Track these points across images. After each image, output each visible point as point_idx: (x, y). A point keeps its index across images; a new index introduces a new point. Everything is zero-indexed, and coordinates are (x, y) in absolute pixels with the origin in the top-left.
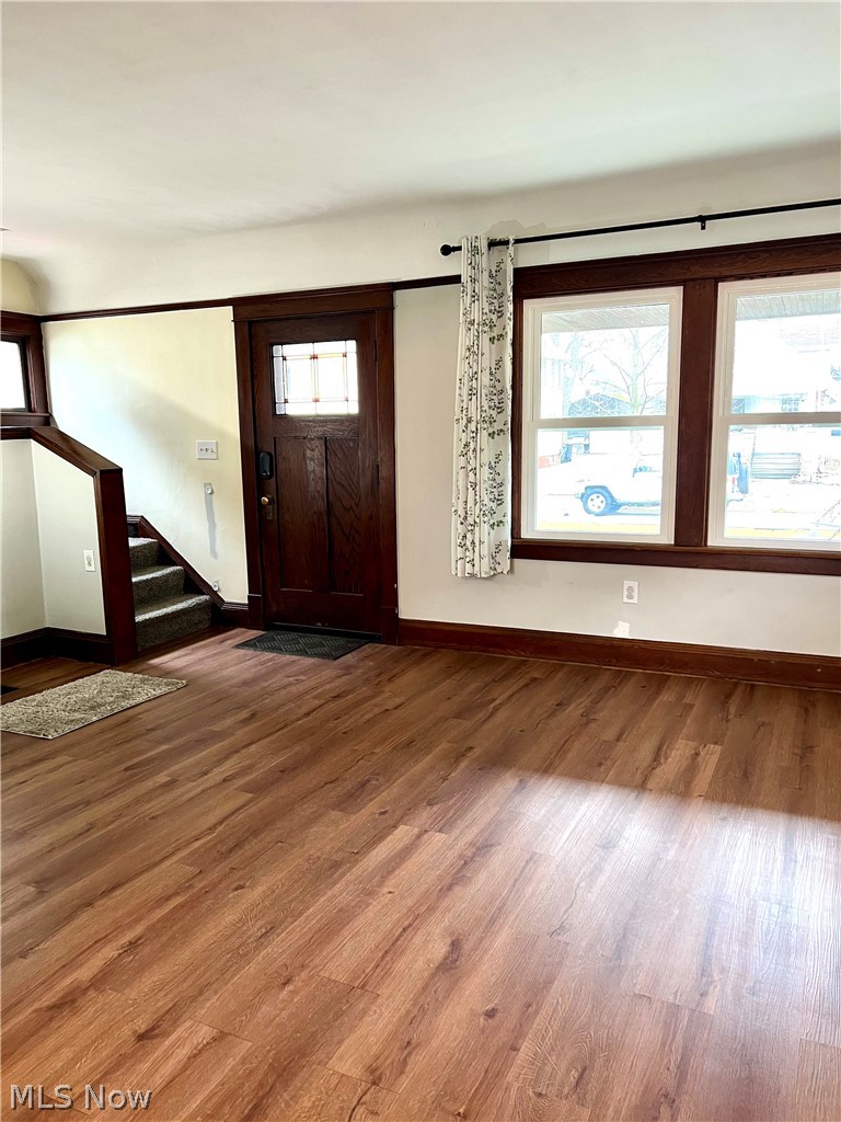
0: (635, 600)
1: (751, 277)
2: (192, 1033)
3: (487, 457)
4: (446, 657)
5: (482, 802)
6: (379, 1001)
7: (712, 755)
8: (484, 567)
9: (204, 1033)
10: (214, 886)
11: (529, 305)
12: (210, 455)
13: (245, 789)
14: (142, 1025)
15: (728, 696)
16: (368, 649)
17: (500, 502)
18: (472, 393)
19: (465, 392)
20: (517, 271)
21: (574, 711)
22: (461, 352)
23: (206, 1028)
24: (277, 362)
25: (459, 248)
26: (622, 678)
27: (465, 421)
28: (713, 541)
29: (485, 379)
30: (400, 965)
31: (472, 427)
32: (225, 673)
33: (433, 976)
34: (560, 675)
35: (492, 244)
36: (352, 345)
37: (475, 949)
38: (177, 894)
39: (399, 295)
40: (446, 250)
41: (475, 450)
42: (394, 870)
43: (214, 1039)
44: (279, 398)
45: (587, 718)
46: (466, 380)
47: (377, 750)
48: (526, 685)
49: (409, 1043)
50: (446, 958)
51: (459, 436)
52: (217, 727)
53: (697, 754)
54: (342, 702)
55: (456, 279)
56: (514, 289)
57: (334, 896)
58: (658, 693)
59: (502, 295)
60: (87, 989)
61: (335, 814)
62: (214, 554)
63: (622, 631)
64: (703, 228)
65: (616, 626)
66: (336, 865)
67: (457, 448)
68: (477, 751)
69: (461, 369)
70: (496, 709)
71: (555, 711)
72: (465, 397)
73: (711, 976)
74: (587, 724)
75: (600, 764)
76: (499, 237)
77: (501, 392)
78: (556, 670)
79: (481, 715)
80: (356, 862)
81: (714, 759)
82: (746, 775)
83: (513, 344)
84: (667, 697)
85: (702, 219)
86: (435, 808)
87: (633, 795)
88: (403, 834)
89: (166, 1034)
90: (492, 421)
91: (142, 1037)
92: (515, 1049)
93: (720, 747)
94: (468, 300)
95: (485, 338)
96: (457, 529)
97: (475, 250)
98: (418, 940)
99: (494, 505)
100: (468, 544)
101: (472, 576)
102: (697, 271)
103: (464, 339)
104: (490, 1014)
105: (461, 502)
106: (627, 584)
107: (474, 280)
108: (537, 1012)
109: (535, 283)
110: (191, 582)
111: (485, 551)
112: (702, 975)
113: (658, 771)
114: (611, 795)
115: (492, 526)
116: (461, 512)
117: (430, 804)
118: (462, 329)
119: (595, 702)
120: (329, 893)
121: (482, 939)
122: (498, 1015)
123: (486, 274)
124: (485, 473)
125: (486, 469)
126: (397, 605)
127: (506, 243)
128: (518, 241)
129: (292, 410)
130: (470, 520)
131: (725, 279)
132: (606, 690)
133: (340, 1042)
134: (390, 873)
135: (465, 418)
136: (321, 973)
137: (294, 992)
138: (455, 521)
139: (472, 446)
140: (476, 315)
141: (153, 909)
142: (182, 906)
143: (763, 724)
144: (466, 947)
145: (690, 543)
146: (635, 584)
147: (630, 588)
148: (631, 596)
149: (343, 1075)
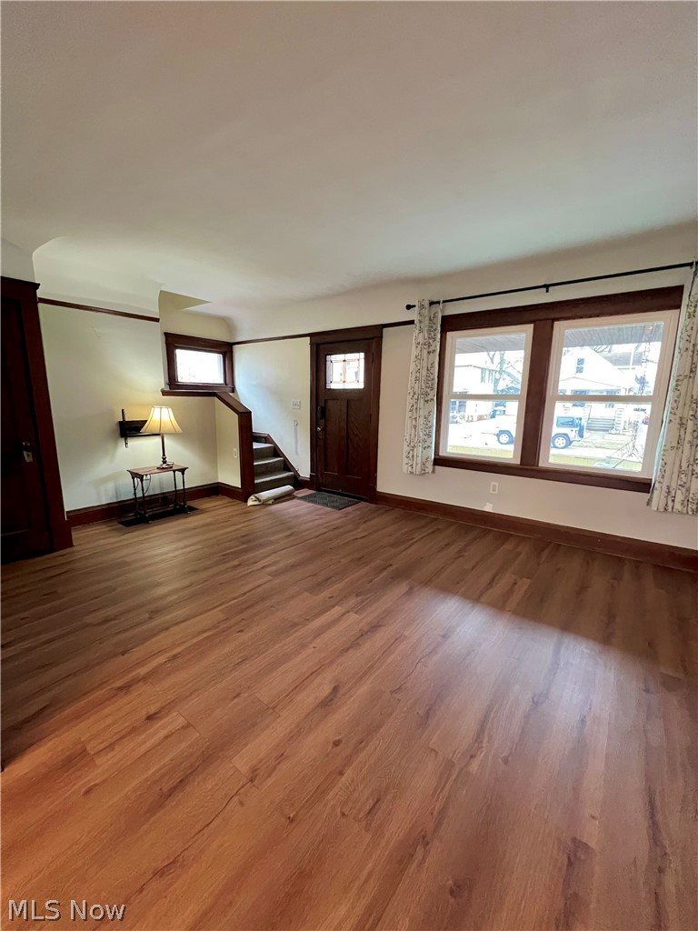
0: (496, 492)
1: (574, 318)
2: (174, 721)
3: (423, 412)
4: (396, 513)
5: (384, 598)
6: (278, 720)
7: (524, 584)
8: (418, 469)
9: (181, 721)
10: (230, 627)
11: (449, 334)
12: (297, 407)
13: (270, 574)
14: (152, 710)
15: (543, 550)
16: (362, 504)
17: (430, 436)
18: (417, 379)
19: (413, 379)
20: (443, 317)
21: (454, 549)
22: (413, 358)
23: (182, 719)
24: (328, 363)
25: (414, 306)
26: (486, 532)
27: (412, 394)
28: (542, 464)
29: (424, 372)
30: (300, 697)
31: (416, 397)
32: (291, 510)
33: (315, 708)
34: (453, 528)
35: (432, 303)
36: (362, 355)
37: (344, 694)
38: (209, 630)
39: (385, 330)
40: (409, 307)
41: (417, 409)
42: (322, 634)
43: (183, 727)
44: (328, 382)
45: (460, 554)
46: (414, 373)
47: (343, 560)
48: (433, 532)
49: (282, 755)
50: (327, 697)
51: (409, 401)
52: (272, 538)
53: (515, 583)
54: (336, 532)
55: (412, 322)
56: (442, 326)
57: (285, 645)
58: (503, 544)
59: (435, 330)
60: (139, 681)
61: (307, 594)
62: (297, 454)
63: (488, 508)
64: (547, 291)
65: (485, 505)
66: (294, 625)
67: (408, 407)
68: (394, 567)
69: (412, 367)
70: (413, 544)
71: (443, 548)
72: (413, 381)
73: (482, 742)
74: (459, 557)
75: (458, 583)
76: (436, 300)
77: (433, 379)
78: (451, 524)
79: (402, 547)
80: (306, 625)
81: (525, 587)
82: (542, 600)
83: (440, 355)
84: (508, 546)
85: (547, 287)
86: (359, 598)
87: (471, 605)
88: (337, 610)
89: (161, 718)
90: (427, 394)
91: (150, 718)
92: (341, 773)
93: (529, 581)
94: (417, 332)
95: (425, 352)
96: (406, 449)
97: (422, 307)
98: (317, 681)
99: (425, 437)
101: (411, 473)
102: (542, 315)
103: (415, 352)
104: (336, 744)
105: (408, 435)
106: (493, 483)
107: (420, 322)
108: (364, 748)
109: (452, 323)
110: (286, 466)
111: (419, 460)
112: (476, 740)
113: (490, 591)
114: (457, 604)
115: (425, 448)
117: (357, 595)
118: (414, 346)
119: (466, 545)
120: (283, 642)
121: (351, 688)
122: (342, 745)
123: (427, 319)
124: (422, 421)
125: (422, 418)
126: (376, 484)
127: (438, 302)
128: (444, 302)
129: (333, 386)
130: (412, 445)
131: (558, 319)
132: (475, 539)
133: (246, 745)
134: (319, 635)
135: (413, 392)
136: (256, 695)
137: (237, 704)
138: (406, 444)
140: (421, 340)
141: (193, 638)
142: (208, 637)
143: (558, 570)
144: (341, 691)
145: (529, 464)
146: (497, 484)
147: (494, 486)
148: (494, 490)
149: (237, 770)
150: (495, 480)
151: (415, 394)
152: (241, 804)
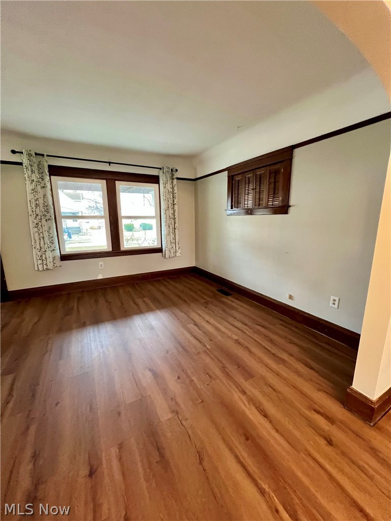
0: (103, 268)
3: (46, 228)
8: (50, 266)
11: (53, 178)
18: (37, 205)
19: (33, 206)
20: (49, 166)
25: (22, 153)
29: (42, 201)
31: (39, 217)
35: (36, 154)
40: (14, 152)
41: (41, 226)
46: (33, 201)
49: (172, 398)
51: (33, 221)
56: (49, 171)
59: (42, 173)
63: (100, 277)
64: (110, 165)
65: (98, 276)
67: (33, 225)
76: (39, 152)
85: (110, 163)
94: (29, 172)
97: (29, 155)
99: (50, 244)
100: (44, 258)
102: (109, 176)
103: (30, 186)
104: (179, 378)
106: (100, 263)
109: (56, 171)
111: (51, 260)
115: (53, 251)
116: (38, 247)
118: (28, 182)
123: (35, 164)
124: (46, 234)
125: (46, 232)
126: (7, 286)
127: (43, 155)
128: (48, 156)
130: (43, 250)
131: (117, 180)
135: (35, 215)
139: (40, 224)
140: (34, 177)
145: (116, 250)
146: (102, 263)
147: (101, 265)
148: (101, 267)
149: (168, 419)
150: (101, 261)
151: (37, 215)
152: (187, 419)
